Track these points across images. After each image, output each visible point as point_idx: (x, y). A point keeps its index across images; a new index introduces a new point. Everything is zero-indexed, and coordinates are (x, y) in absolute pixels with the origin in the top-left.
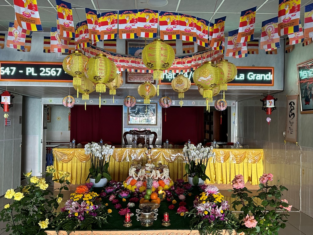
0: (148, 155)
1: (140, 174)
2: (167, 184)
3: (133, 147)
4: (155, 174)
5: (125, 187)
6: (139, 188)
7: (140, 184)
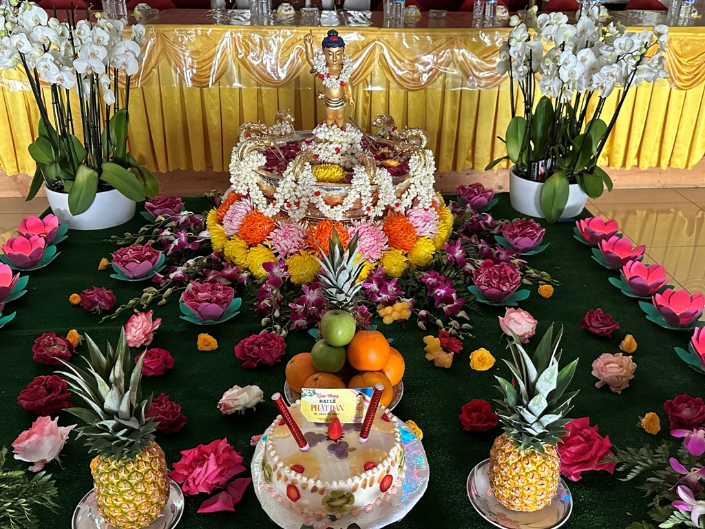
0: (326, 82)
1: (285, 189)
2: (427, 233)
3: (256, 21)
4: (367, 191)
5: (217, 245)
6: (288, 262)
7: (288, 242)
